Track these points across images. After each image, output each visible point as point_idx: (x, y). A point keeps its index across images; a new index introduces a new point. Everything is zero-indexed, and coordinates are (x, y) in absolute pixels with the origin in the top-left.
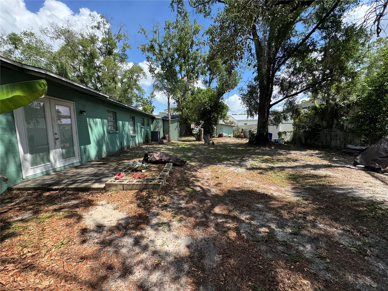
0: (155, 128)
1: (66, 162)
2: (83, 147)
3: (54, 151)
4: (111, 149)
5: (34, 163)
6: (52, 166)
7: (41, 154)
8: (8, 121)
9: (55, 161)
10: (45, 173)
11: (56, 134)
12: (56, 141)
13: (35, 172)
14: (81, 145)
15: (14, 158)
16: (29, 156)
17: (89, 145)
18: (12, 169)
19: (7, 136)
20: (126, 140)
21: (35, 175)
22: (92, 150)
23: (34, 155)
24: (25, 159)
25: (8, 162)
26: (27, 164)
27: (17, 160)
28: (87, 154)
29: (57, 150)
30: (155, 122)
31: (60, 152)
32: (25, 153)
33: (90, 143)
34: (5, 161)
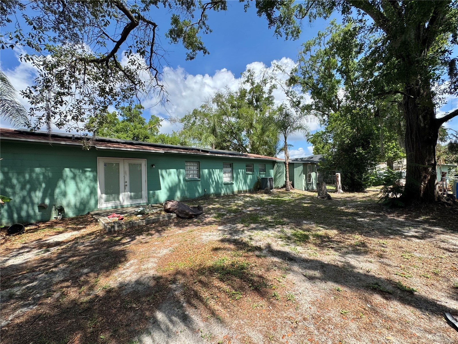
0: (276, 173)
1: (132, 202)
2: (151, 192)
3: (123, 193)
4: (187, 194)
5: (107, 201)
6: (120, 203)
7: (114, 195)
8: (94, 176)
9: (123, 201)
10: (114, 207)
11: (126, 182)
12: (126, 187)
13: (107, 205)
14: (149, 189)
15: (94, 196)
16: (104, 196)
17: (159, 191)
18: (92, 202)
19: (92, 184)
20: (213, 188)
21: (107, 207)
22: (162, 195)
23: (108, 195)
24: (101, 198)
25: (90, 198)
26: (103, 201)
27: (96, 197)
28: (156, 197)
29: (126, 193)
30: (276, 166)
31: (128, 195)
32: (102, 194)
33: (160, 189)
34: (89, 198)
